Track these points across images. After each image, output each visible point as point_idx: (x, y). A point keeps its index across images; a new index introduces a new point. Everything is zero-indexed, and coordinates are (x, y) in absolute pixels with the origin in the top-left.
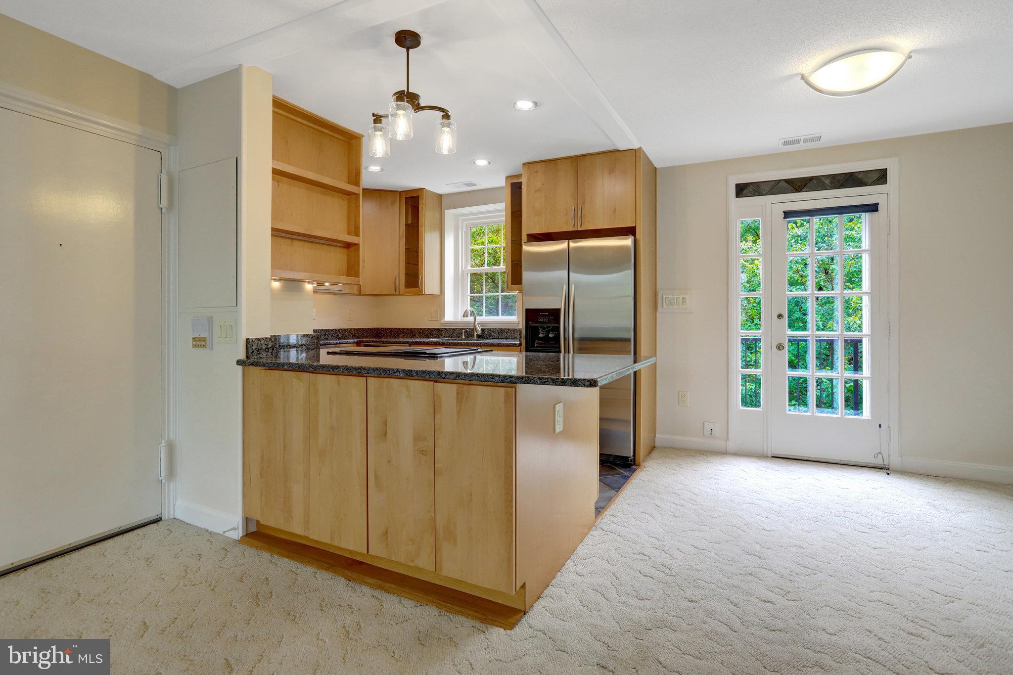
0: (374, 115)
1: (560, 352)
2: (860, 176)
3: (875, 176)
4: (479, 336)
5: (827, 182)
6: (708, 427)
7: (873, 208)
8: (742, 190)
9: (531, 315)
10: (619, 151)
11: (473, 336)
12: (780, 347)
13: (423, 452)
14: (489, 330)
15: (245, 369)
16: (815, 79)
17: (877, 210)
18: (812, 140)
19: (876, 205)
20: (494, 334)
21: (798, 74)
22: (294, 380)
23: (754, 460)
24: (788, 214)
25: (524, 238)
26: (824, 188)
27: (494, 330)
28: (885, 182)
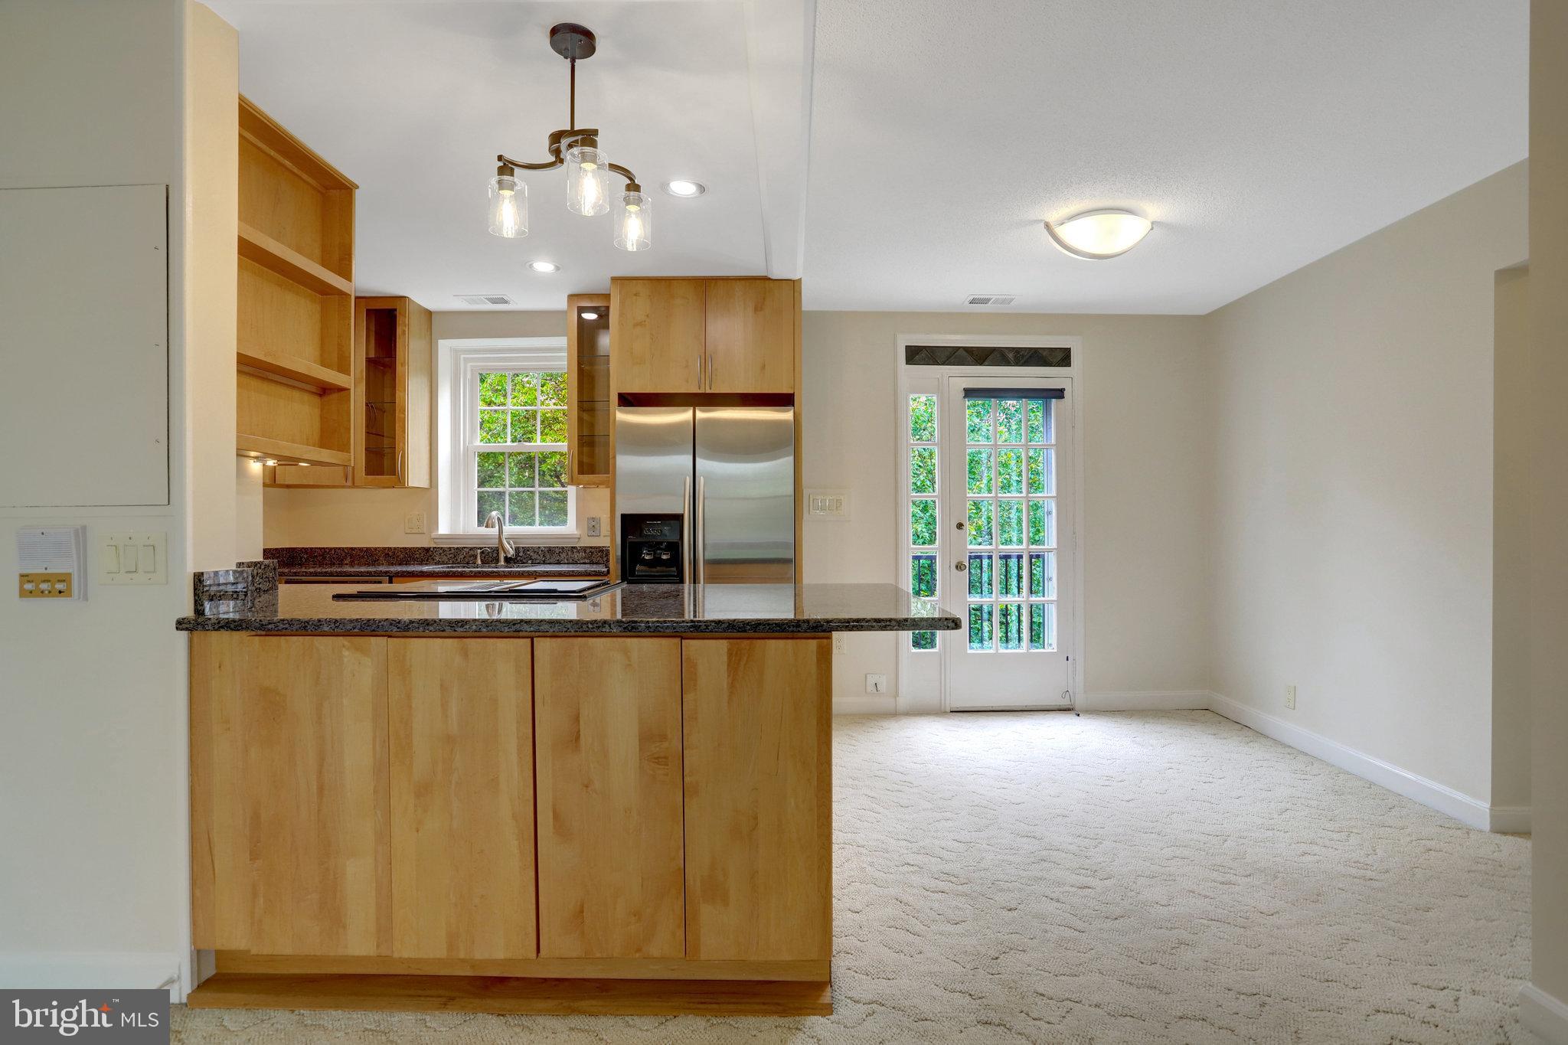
0: (500, 158)
1: (682, 581)
2: (1044, 354)
3: (1060, 356)
4: (507, 560)
5: (1011, 356)
6: (871, 681)
7: (1059, 394)
8: (916, 355)
9: (632, 524)
10: (770, 279)
11: (497, 560)
12: (959, 567)
13: (659, 760)
14: (526, 550)
15: (195, 639)
16: (1062, 232)
17: (1062, 397)
18: (1003, 301)
19: (1062, 391)
20: (535, 556)
21: (1041, 221)
22: (346, 653)
23: (932, 718)
24: (970, 393)
25: (614, 399)
26: (1007, 363)
27: (536, 550)
28: (1069, 365)
